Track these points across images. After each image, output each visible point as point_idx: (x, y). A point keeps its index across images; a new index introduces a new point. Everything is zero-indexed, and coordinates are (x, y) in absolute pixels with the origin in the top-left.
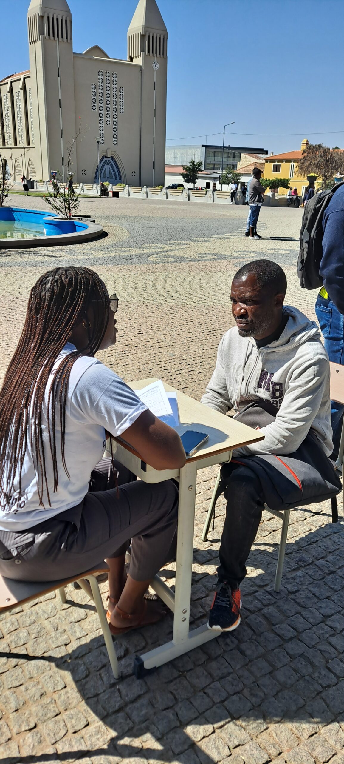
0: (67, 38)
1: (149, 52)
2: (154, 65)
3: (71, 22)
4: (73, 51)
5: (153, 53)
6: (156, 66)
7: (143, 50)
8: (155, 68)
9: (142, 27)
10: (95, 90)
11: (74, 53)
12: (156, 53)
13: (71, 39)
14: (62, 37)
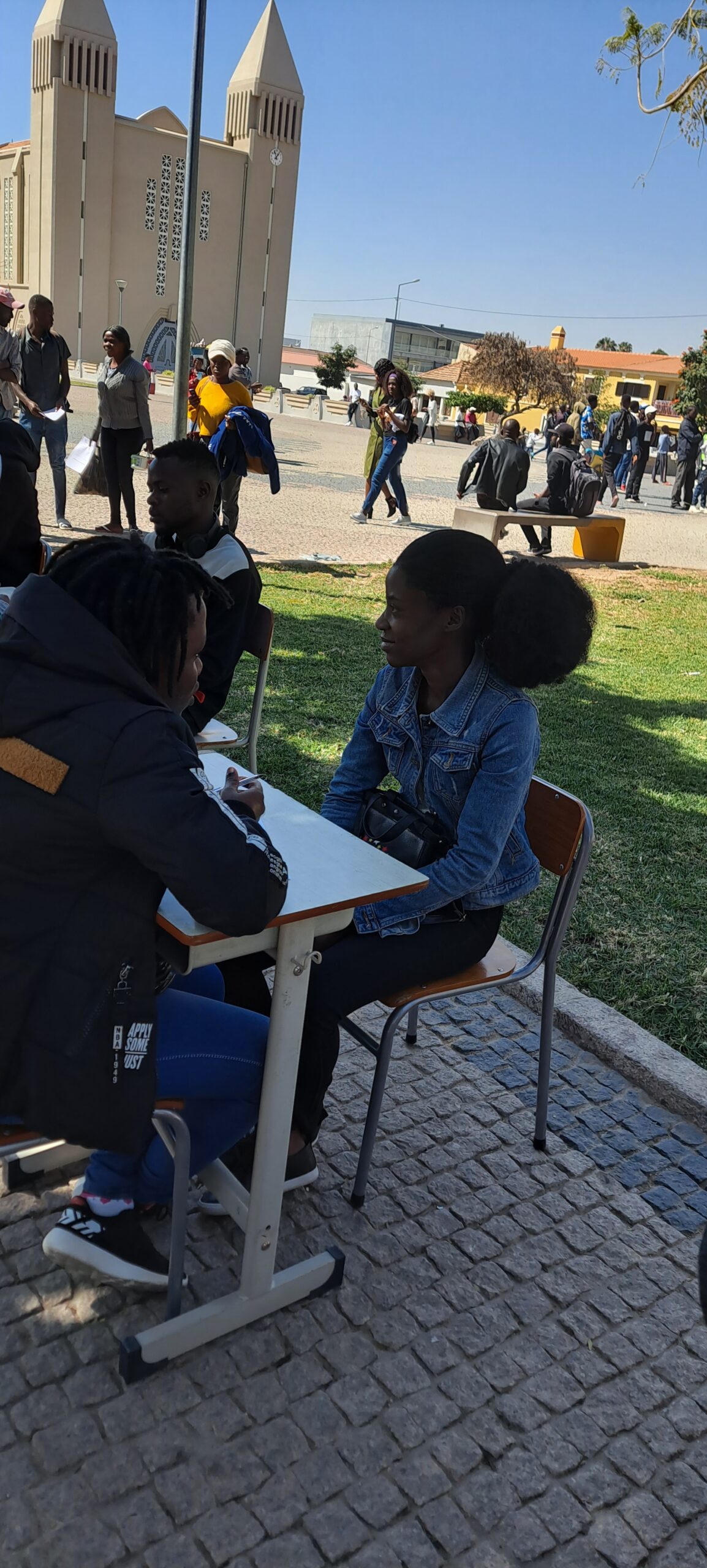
0: (105, 87)
1: (265, 130)
2: (274, 156)
3: (115, 58)
4: (117, 112)
5: (272, 132)
6: (276, 158)
7: (253, 125)
8: (274, 161)
9: (254, 81)
10: (154, 192)
11: (117, 117)
12: (279, 134)
13: (114, 90)
14: (96, 85)
